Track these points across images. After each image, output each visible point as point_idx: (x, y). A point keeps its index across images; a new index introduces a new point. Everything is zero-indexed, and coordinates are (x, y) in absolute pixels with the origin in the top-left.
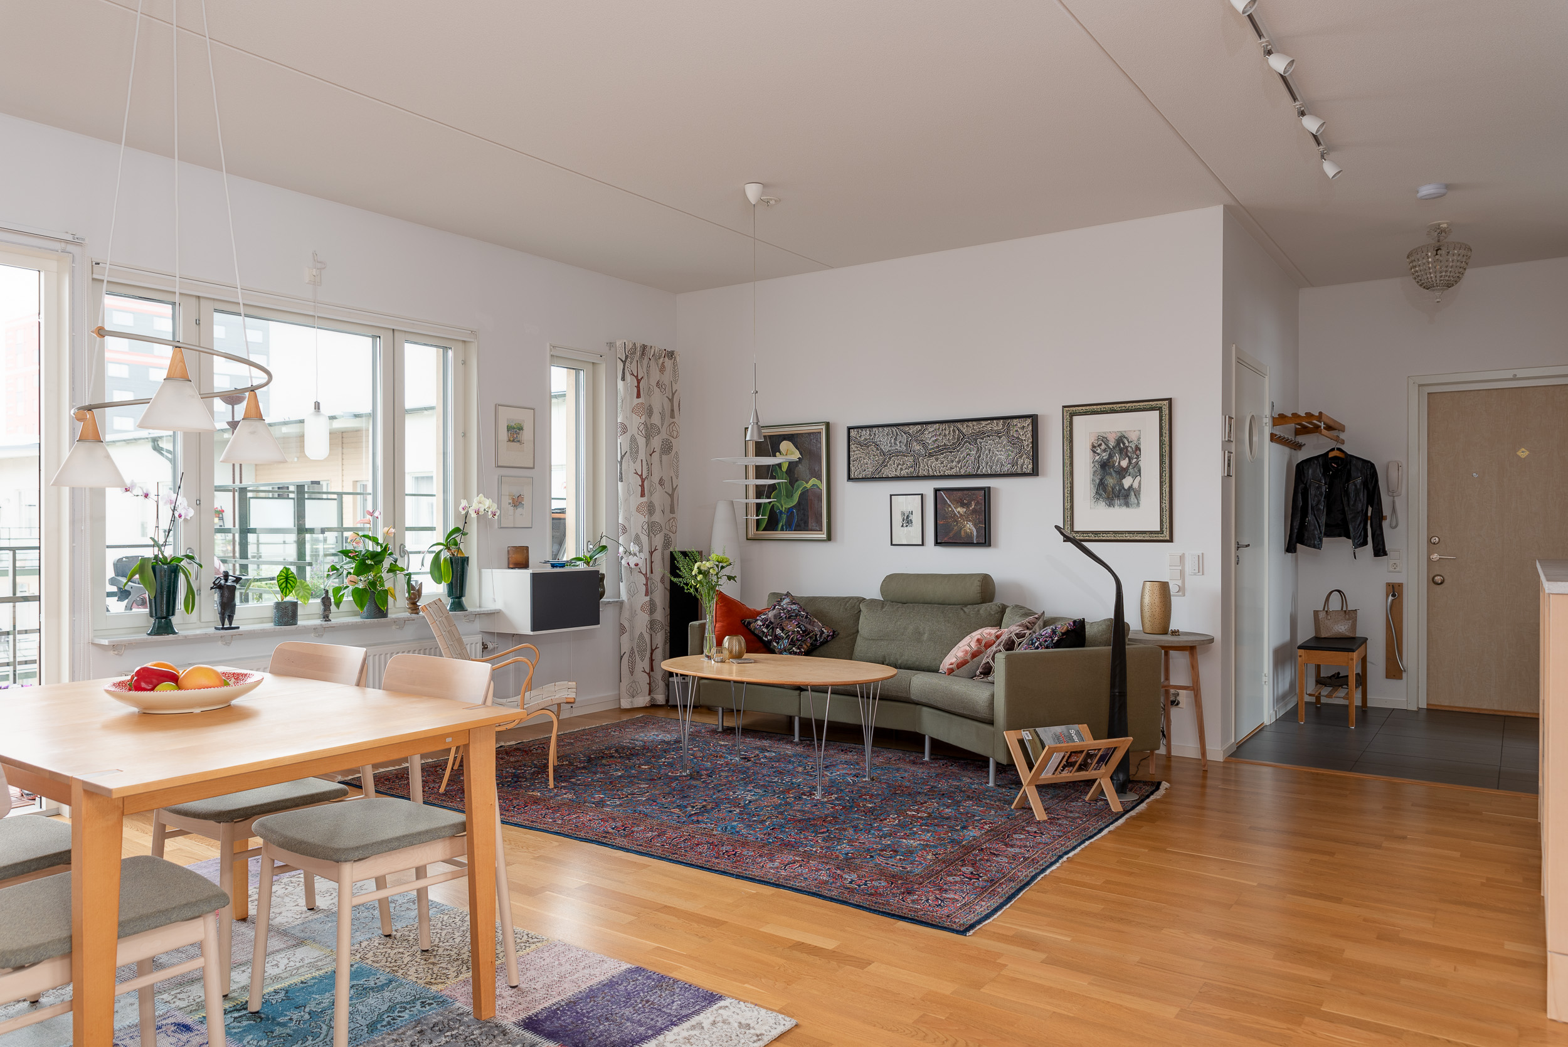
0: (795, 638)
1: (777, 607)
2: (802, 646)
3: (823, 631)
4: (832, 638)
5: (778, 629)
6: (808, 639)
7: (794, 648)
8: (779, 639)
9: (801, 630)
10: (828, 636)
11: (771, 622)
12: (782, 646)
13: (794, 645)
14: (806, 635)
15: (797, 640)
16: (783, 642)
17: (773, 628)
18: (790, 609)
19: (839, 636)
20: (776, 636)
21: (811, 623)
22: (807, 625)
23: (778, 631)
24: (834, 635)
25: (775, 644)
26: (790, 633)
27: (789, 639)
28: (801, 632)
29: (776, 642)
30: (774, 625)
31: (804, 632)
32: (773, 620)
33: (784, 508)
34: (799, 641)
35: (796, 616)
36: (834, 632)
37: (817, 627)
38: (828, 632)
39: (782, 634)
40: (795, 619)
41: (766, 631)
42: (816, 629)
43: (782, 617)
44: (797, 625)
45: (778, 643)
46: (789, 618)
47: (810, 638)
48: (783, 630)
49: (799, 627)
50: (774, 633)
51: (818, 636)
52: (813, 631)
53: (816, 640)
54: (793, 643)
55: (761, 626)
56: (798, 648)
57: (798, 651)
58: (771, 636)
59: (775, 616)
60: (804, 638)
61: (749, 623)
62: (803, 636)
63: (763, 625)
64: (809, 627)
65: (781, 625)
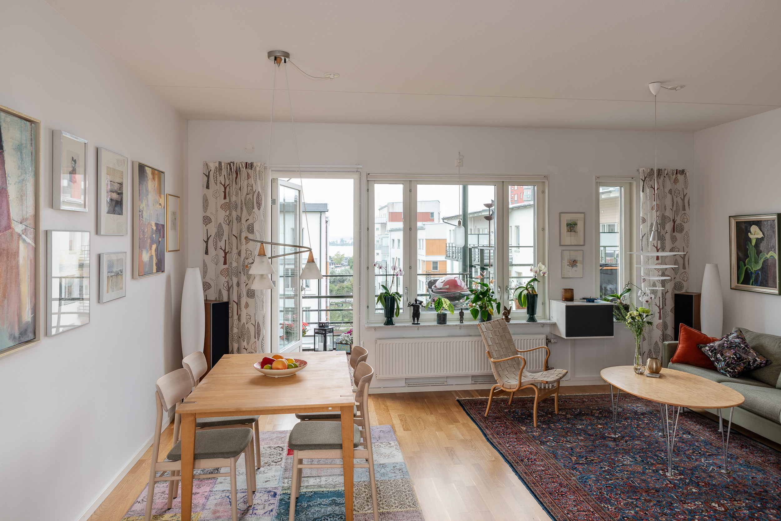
0: (730, 362)
1: (724, 339)
2: (736, 368)
3: (756, 360)
4: (765, 366)
5: (719, 354)
6: (742, 364)
7: (728, 369)
8: (719, 361)
9: (736, 357)
10: (761, 363)
11: (715, 349)
12: (720, 366)
13: (729, 367)
14: (740, 361)
15: (732, 363)
16: (721, 363)
17: (715, 353)
18: (733, 341)
19: (772, 365)
20: (717, 358)
21: (747, 353)
22: (741, 354)
23: (719, 356)
24: (768, 363)
25: (716, 364)
26: (727, 358)
27: (725, 362)
28: (736, 358)
29: (717, 362)
30: (716, 351)
31: (738, 358)
32: (716, 348)
33: (753, 270)
34: (733, 364)
35: (736, 347)
36: (767, 361)
37: (752, 356)
38: (760, 361)
39: (721, 358)
40: (733, 349)
41: (710, 354)
42: (750, 357)
43: (724, 346)
44: (734, 353)
45: (718, 363)
46: (730, 347)
47: (744, 363)
48: (722, 355)
49: (735, 355)
50: (716, 357)
51: (751, 363)
52: (746, 359)
53: (749, 364)
54: (728, 365)
55: (708, 350)
56: (732, 369)
57: (732, 371)
58: (714, 358)
59: (719, 345)
60: (737, 363)
61: (701, 347)
62: (737, 361)
63: (709, 350)
64: (744, 356)
65: (722, 352)
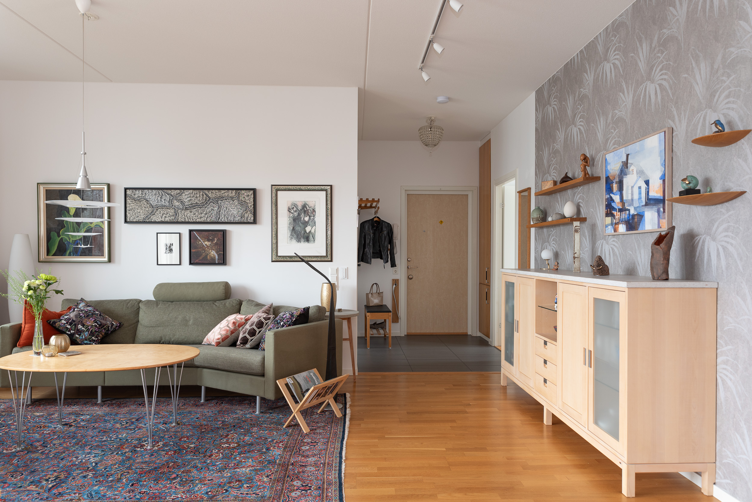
0: (94, 330)
1: (76, 309)
2: (99, 335)
3: (113, 324)
4: (119, 328)
5: (79, 325)
6: (103, 330)
7: (93, 338)
9: (98, 324)
10: (116, 327)
11: (73, 321)
12: (84, 337)
13: (93, 336)
14: (102, 328)
15: (96, 331)
17: (75, 325)
18: (86, 310)
19: (124, 326)
20: (78, 330)
21: (104, 319)
22: (101, 321)
23: (80, 327)
24: (120, 326)
25: (77, 336)
26: (89, 327)
27: (89, 331)
28: (98, 326)
29: (78, 334)
30: (76, 323)
31: (100, 325)
32: (74, 319)
33: (71, 241)
35: (92, 314)
36: (120, 323)
37: (109, 321)
38: (116, 324)
39: (83, 328)
40: (92, 317)
41: (69, 327)
42: (108, 323)
43: (81, 316)
44: (94, 321)
45: (80, 335)
46: (87, 316)
47: (105, 329)
48: (83, 325)
49: (96, 322)
50: (76, 328)
51: (110, 327)
52: (106, 325)
53: (108, 330)
54: (92, 334)
55: (65, 324)
57: (96, 339)
58: (74, 330)
59: (75, 316)
60: (100, 330)
61: (55, 323)
62: (99, 328)
63: (67, 323)
64: (103, 322)
65: (82, 322)
